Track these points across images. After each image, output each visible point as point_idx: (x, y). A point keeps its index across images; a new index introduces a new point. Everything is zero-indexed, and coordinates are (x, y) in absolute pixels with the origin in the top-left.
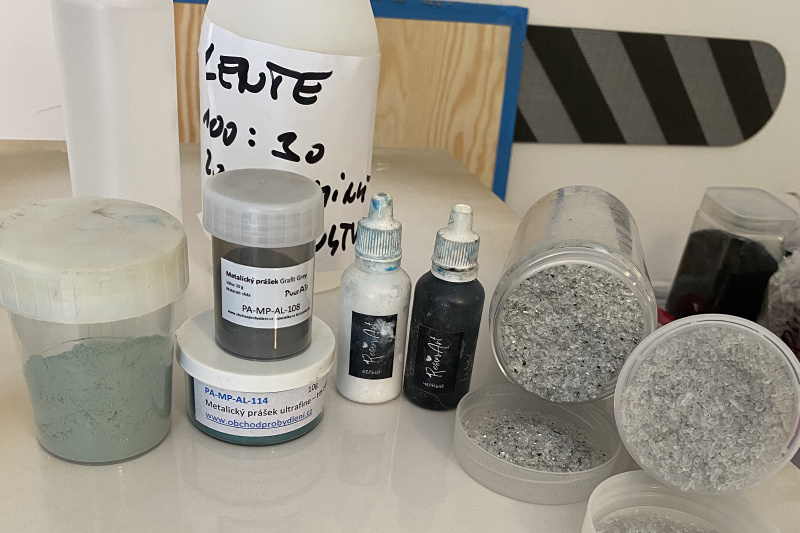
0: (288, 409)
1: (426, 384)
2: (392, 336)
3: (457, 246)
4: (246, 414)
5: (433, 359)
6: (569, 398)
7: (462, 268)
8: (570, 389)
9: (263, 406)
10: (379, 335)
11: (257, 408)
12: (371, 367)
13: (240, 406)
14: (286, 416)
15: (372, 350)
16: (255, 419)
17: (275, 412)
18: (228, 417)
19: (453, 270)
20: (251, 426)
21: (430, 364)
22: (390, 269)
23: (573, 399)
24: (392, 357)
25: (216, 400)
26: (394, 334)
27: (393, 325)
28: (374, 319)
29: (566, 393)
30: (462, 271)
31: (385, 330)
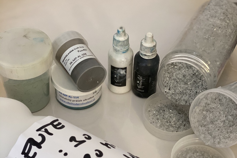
0: (86, 100)
1: (138, 90)
2: (125, 74)
3: (147, 48)
4: (72, 101)
5: (140, 82)
6: (183, 103)
7: (149, 55)
8: (184, 100)
9: (77, 99)
10: (120, 74)
11: (75, 99)
12: (118, 83)
13: (70, 98)
14: (86, 102)
15: (118, 78)
16: (75, 103)
17: (81, 101)
18: (66, 101)
19: (145, 55)
20: (74, 104)
21: (139, 84)
22: (124, 52)
23: (184, 104)
24: (125, 80)
25: (62, 96)
26: (126, 73)
27: (125, 70)
28: (118, 69)
29: (183, 101)
30: (149, 56)
31: (122, 72)
